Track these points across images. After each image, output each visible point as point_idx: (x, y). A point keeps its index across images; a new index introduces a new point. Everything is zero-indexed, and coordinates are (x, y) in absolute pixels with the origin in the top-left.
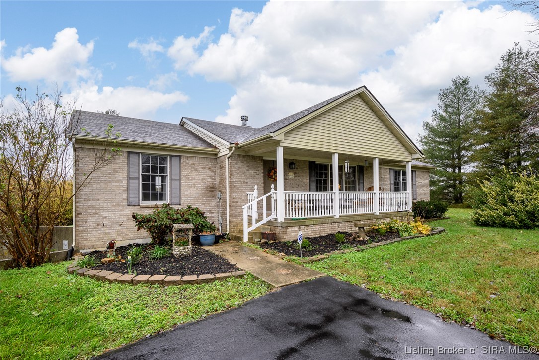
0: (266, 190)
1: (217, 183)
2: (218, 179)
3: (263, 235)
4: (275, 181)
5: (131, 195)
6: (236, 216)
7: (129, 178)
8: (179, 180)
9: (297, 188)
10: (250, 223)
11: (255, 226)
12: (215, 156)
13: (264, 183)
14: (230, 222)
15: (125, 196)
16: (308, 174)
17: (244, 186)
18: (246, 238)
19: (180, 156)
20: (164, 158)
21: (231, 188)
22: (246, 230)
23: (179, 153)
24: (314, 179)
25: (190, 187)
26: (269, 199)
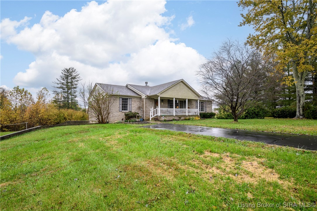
0: (155, 108)
1: (141, 106)
2: (141, 105)
3: (155, 119)
4: (158, 105)
5: (120, 109)
6: (147, 115)
7: (119, 104)
8: (131, 105)
9: (164, 107)
10: (152, 116)
11: (153, 117)
12: (141, 98)
13: (155, 106)
14: (145, 117)
15: (119, 109)
16: (167, 103)
17: (149, 107)
18: (151, 120)
19: (131, 98)
20: (127, 99)
21: (145, 107)
22: (151, 118)
23: (131, 97)
24: (169, 105)
25: (134, 107)
26: (156, 110)
